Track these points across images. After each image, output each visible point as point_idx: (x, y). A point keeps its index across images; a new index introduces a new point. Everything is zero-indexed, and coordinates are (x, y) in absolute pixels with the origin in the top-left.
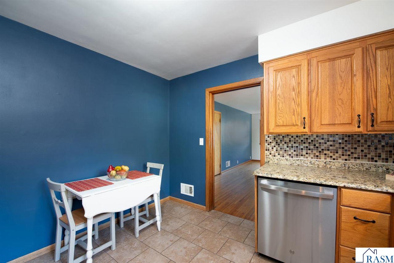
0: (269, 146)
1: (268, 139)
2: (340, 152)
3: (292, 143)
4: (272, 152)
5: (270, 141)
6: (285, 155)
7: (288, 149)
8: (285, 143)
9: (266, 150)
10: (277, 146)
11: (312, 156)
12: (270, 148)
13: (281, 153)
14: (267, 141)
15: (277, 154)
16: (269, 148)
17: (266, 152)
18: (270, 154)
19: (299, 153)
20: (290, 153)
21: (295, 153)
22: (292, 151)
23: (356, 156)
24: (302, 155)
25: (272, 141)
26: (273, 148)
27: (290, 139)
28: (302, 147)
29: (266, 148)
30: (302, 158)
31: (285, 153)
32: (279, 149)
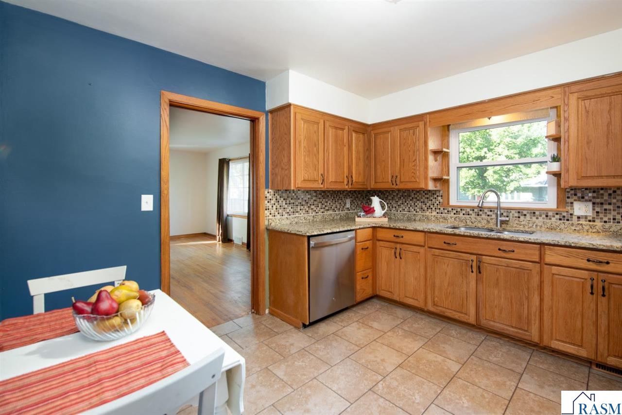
0: (268, 204)
1: (268, 195)
2: (320, 205)
3: (290, 199)
4: (272, 212)
5: (270, 197)
6: (284, 213)
7: (286, 206)
8: (284, 199)
9: (266, 209)
10: (276, 204)
11: (304, 211)
12: (270, 207)
13: (280, 211)
14: (266, 197)
15: (276, 213)
16: (268, 207)
17: (266, 212)
18: (270, 214)
19: (295, 210)
20: (288, 211)
21: (292, 210)
22: (290, 208)
23: (327, 208)
24: (297, 212)
25: (272, 197)
26: (272, 207)
27: (288, 195)
28: (297, 203)
29: (266, 207)
30: (297, 215)
31: (284, 211)
32: (278, 207)
